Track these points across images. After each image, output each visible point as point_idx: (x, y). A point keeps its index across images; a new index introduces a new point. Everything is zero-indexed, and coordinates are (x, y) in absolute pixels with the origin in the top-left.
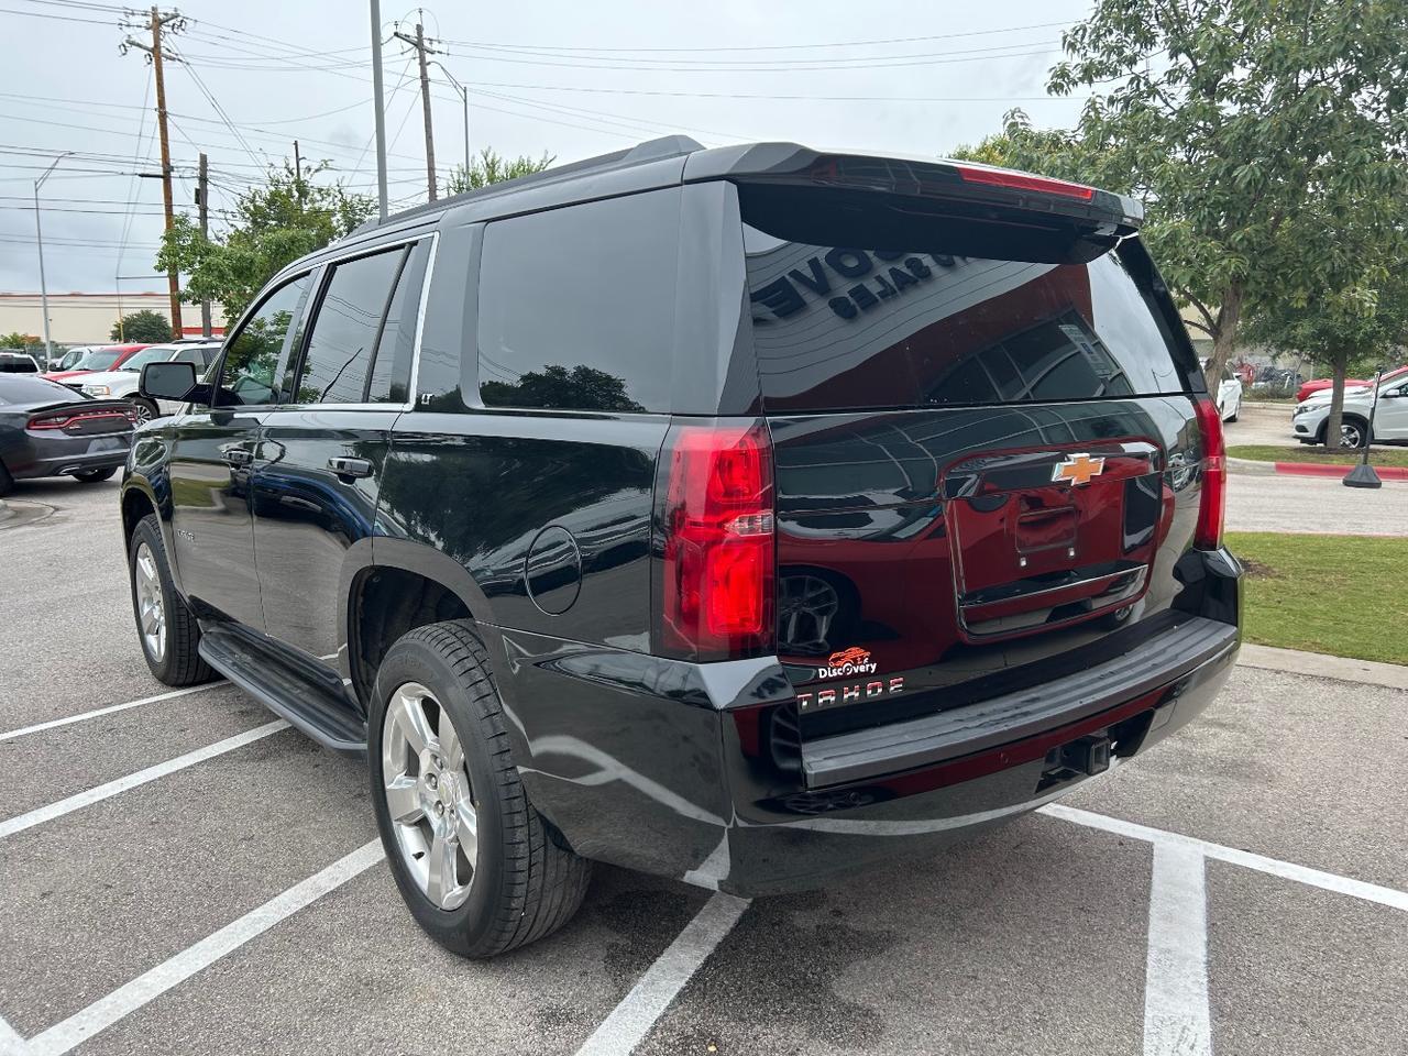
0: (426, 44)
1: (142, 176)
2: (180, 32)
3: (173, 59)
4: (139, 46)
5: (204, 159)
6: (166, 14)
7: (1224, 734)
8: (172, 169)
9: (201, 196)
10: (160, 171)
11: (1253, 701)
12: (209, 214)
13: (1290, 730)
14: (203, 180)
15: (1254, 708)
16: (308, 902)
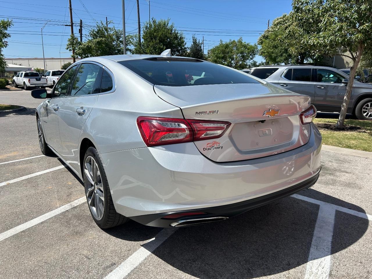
1: (66, 25)
5: (81, 21)
7: (347, 175)
8: (73, 24)
9: (80, 31)
10: (70, 24)
11: (358, 166)
12: (83, 36)
13: (368, 174)
14: (81, 26)
15: (358, 168)
16: (67, 209)
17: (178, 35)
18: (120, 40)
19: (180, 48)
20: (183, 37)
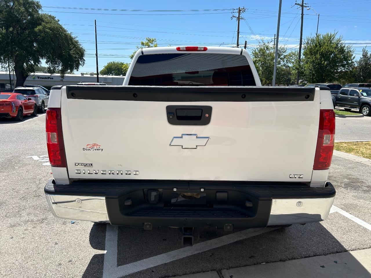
0: (304, 5)
2: (244, 12)
3: (242, 19)
4: (235, 17)
5: (246, 42)
6: (242, 8)
8: (239, 45)
10: (236, 46)
14: (245, 47)
17: (345, 48)
18: (281, 57)
19: (345, 63)
20: (351, 50)
